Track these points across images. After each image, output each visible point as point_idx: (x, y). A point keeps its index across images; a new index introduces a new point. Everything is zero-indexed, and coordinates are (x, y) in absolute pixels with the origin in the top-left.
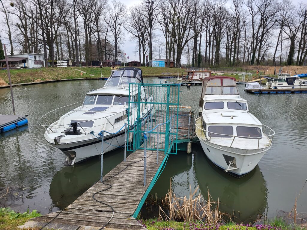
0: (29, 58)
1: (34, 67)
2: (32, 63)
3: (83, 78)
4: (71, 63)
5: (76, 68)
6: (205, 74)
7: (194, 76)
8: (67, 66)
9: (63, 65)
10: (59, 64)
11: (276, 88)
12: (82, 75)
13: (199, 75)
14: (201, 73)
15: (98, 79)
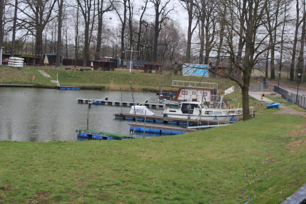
3: (32, 85)
4: (46, 61)
5: (44, 70)
6: (203, 93)
7: (182, 94)
8: (23, 66)
9: (16, 64)
10: (11, 63)
11: (165, 115)
12: (34, 80)
13: (191, 94)
14: (195, 91)
15: (53, 87)
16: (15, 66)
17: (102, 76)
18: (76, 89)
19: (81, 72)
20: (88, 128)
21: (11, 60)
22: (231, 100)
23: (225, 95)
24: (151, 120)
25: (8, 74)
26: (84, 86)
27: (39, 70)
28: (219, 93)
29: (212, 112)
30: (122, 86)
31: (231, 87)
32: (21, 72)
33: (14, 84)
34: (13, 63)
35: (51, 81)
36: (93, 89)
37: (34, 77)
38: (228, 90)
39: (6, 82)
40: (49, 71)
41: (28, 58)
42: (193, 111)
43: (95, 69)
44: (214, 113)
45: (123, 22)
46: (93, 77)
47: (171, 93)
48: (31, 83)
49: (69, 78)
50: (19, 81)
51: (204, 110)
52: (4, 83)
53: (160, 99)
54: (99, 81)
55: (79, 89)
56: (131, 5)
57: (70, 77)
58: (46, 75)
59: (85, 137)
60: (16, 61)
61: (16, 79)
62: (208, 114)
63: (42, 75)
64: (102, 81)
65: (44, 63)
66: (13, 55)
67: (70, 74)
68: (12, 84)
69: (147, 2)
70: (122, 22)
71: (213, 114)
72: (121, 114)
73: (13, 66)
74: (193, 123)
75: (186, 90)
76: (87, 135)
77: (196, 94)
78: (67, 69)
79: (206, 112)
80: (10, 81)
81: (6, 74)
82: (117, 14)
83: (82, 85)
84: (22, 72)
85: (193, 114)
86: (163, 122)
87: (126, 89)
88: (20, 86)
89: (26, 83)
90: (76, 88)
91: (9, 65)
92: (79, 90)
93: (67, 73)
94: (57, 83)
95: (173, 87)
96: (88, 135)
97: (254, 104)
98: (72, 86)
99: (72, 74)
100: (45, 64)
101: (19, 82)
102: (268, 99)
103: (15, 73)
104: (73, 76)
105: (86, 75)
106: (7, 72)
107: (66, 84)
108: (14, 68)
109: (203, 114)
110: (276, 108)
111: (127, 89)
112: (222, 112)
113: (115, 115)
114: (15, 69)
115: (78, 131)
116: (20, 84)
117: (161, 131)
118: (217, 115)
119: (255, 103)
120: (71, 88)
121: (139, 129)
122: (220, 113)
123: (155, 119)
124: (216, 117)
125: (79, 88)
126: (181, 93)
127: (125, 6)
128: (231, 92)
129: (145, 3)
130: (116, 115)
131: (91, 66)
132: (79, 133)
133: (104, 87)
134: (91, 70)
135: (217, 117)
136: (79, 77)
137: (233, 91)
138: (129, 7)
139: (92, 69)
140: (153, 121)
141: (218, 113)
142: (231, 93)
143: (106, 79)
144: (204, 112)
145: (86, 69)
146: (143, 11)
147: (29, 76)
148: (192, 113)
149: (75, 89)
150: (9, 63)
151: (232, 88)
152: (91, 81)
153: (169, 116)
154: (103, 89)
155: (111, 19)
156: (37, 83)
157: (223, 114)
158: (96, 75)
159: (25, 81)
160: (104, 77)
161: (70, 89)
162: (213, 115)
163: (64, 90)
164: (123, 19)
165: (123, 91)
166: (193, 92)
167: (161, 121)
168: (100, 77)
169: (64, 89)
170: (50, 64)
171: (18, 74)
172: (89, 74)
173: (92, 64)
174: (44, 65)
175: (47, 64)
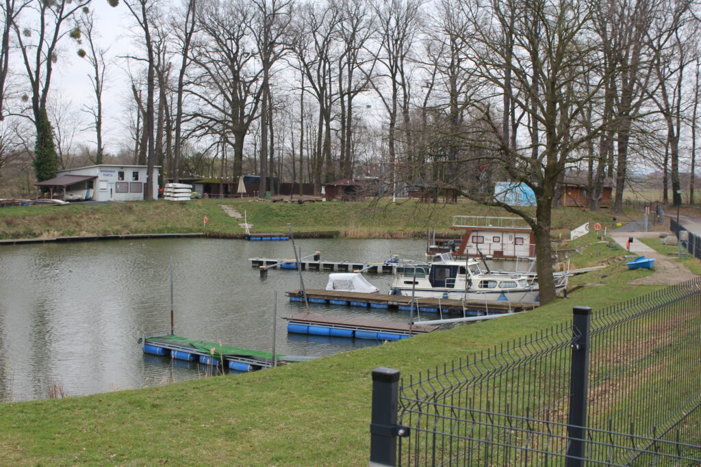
0: (101, 176)
1: (112, 199)
2: (110, 188)
3: (202, 234)
4: (242, 188)
5: (232, 204)
6: (515, 239)
7: (473, 242)
8: (189, 199)
9: (176, 195)
10: (168, 194)
11: (396, 292)
12: (206, 224)
13: (491, 242)
14: (499, 235)
15: (238, 237)
16: (176, 199)
17: (338, 211)
18: (282, 238)
19: (298, 205)
20: (172, 331)
21: (169, 190)
22: (574, 250)
23: (572, 239)
24: (362, 305)
25: (158, 214)
26: (299, 232)
27: (223, 206)
28: (562, 236)
29: (495, 282)
30: (373, 229)
31: (584, 223)
32: (184, 209)
33: (168, 233)
34: (172, 195)
35: (240, 224)
36: (316, 238)
37: (205, 217)
38: (577, 230)
39: (153, 230)
40: (240, 207)
41: (214, 184)
42: (454, 281)
43: (329, 200)
44: (498, 284)
45: (392, 112)
46: (321, 215)
47: (451, 241)
48: (200, 231)
49: (275, 218)
50: (179, 226)
51: (476, 279)
52: (148, 232)
53: (428, 253)
54: (331, 222)
55: (287, 238)
56: (406, 81)
57: (277, 215)
58: (233, 214)
59: (158, 353)
60: (176, 191)
61: (173, 222)
62: (486, 286)
63: (226, 215)
64: (337, 221)
65: (238, 191)
66: (177, 181)
67: (278, 210)
68: (164, 233)
69: (435, 74)
70: (389, 111)
71: (497, 286)
72: (300, 292)
73: (171, 199)
74: (450, 308)
75: (480, 234)
76: (161, 349)
77: (501, 242)
78: (275, 201)
79: (481, 282)
80: (160, 227)
81: (156, 215)
82: (380, 98)
83: (295, 230)
84: (187, 210)
85: (456, 288)
86: (386, 307)
87: (380, 234)
88: (179, 237)
89: (191, 231)
90: (280, 236)
91: (166, 198)
92: (287, 240)
93: (271, 210)
94: (247, 227)
95: (455, 229)
96: (164, 349)
97: (611, 259)
98: (274, 232)
99: (280, 210)
100: (240, 194)
101: (177, 228)
102: (647, 247)
103: (173, 213)
104: (283, 213)
105: (307, 211)
106: (158, 211)
107: (265, 230)
108: (172, 203)
109: (475, 286)
110: (644, 270)
111: (382, 234)
112: (517, 283)
113: (288, 294)
114: (175, 205)
115: (143, 340)
116: (180, 232)
117: (354, 332)
118: (504, 289)
119: (614, 258)
120: (271, 236)
121: (306, 328)
122: (513, 284)
123: (370, 302)
124: (503, 292)
125: (286, 236)
126: (470, 240)
127: (394, 82)
128: (582, 234)
129: (431, 76)
130: (292, 295)
131: (322, 195)
132: (145, 344)
133: (337, 233)
134: (321, 201)
135: (506, 292)
136: (294, 216)
137: (588, 232)
138: (403, 85)
139: (324, 200)
140: (365, 305)
141: (508, 284)
142: (581, 237)
143: (344, 218)
144: (478, 283)
145: (310, 201)
146: (428, 89)
147: (198, 218)
148: (453, 286)
149: (278, 238)
150: (164, 194)
151: (584, 226)
152: (316, 221)
153: (404, 293)
154: (335, 236)
155: (369, 107)
156: (211, 229)
157: (518, 285)
158: (327, 211)
159: (190, 226)
160: (341, 213)
161: (269, 238)
162: (497, 289)
163: (259, 240)
164: (391, 107)
165: (374, 238)
166: (494, 237)
167: (382, 306)
168: (334, 213)
169: (258, 238)
170: (250, 193)
171: (178, 214)
172: (314, 209)
173: (323, 191)
174: (238, 196)
175: (244, 194)
